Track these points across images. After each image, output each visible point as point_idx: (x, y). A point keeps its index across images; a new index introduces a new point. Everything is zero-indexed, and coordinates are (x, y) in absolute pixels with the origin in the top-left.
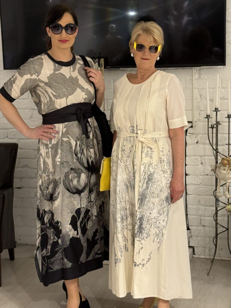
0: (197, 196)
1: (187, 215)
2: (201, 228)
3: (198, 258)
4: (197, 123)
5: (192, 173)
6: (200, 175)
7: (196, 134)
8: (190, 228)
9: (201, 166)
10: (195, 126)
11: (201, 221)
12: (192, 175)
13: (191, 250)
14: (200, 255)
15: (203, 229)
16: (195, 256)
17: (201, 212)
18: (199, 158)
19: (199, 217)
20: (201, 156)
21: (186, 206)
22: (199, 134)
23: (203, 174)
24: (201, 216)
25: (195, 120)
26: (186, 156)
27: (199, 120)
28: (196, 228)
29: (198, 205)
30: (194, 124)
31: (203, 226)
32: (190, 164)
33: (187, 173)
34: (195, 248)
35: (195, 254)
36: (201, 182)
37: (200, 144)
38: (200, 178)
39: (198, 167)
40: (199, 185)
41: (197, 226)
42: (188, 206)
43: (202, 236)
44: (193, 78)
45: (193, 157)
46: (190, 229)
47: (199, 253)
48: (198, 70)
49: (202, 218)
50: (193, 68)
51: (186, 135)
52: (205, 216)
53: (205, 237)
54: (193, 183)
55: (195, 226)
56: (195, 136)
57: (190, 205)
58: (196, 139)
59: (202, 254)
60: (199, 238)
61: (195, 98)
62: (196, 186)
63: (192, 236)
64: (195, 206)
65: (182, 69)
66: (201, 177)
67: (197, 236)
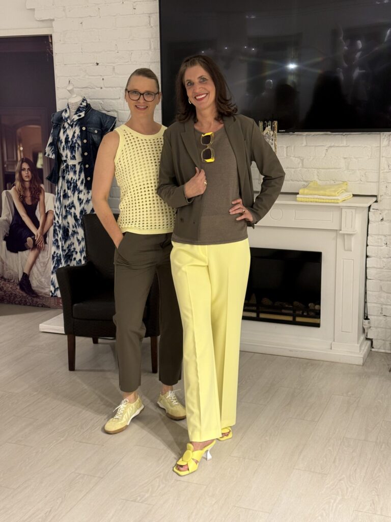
0: (379, 281)
1: (365, 302)
2: (382, 318)
3: (377, 352)
4: (382, 197)
5: (373, 255)
6: (384, 258)
7: (381, 211)
8: (369, 317)
9: (385, 247)
10: (380, 201)
11: (382, 310)
12: (374, 257)
13: (369, 342)
14: (379, 349)
15: (384, 319)
16: (373, 349)
17: (382, 300)
18: (383, 238)
19: (379, 306)
20: (385, 236)
21: (366, 293)
22: (385, 210)
23: (387, 256)
24: (382, 304)
25: (381, 193)
26: (368, 235)
27: (385, 194)
28: (375, 317)
29: (379, 291)
30: (379, 199)
31: (385, 315)
32: (371, 244)
33: (368, 255)
34: (373, 340)
35: (373, 348)
36: (384, 265)
37: (385, 221)
38: (383, 261)
39: (382, 248)
40: (382, 268)
41: (377, 316)
42: (368, 292)
43: (382, 328)
44: (380, 145)
45: (376, 237)
46: (369, 319)
47: (378, 347)
48: (387, 136)
49: (384, 306)
50: (382, 133)
51: (369, 211)
52: (386, 305)
53: (386, 328)
54: (375, 266)
55: (375, 315)
56: (379, 212)
57: (370, 291)
58: (381, 215)
59: (382, 348)
60: (379, 330)
61: (382, 168)
62: (378, 270)
63: (370, 327)
64: (377, 293)
65: (369, 134)
66: (385, 260)
67: (376, 328)
